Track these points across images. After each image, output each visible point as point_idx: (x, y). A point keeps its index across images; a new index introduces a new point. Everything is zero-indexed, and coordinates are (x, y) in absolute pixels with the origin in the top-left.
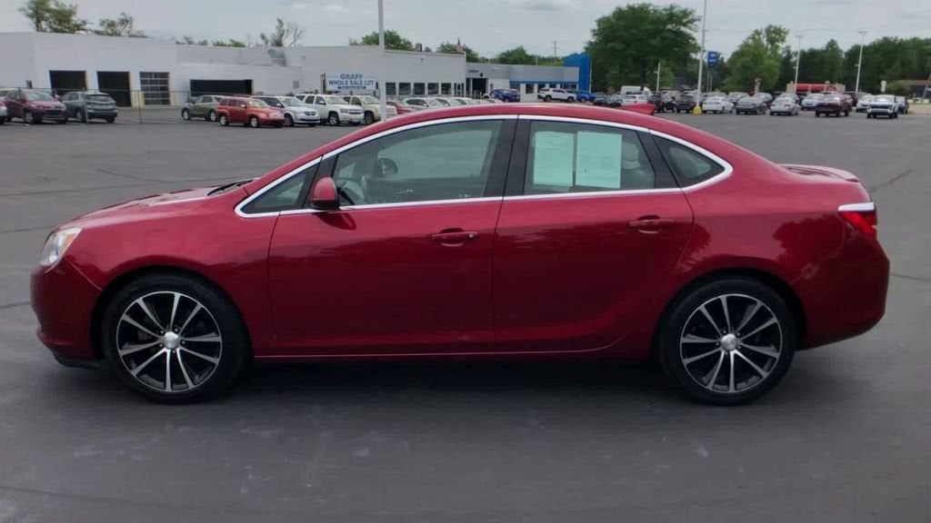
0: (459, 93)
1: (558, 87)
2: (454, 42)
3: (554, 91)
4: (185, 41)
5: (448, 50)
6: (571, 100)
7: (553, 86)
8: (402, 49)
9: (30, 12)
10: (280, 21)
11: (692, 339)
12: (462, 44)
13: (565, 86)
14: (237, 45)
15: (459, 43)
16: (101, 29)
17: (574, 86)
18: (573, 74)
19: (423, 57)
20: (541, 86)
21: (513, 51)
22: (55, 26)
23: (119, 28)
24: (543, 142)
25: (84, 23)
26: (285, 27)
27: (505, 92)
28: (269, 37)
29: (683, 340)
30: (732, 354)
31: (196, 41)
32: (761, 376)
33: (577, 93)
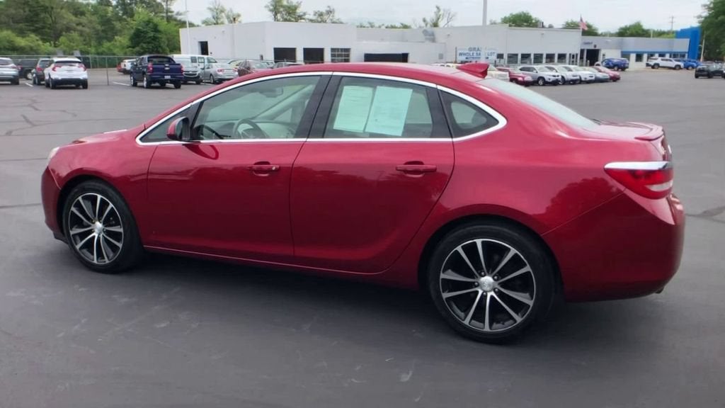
0: (573, 62)
1: (667, 56)
2: (577, 20)
3: (662, 60)
4: (368, 25)
5: (571, 26)
6: (677, 68)
7: (662, 55)
8: (532, 27)
9: (272, 8)
10: (438, 8)
11: (450, 275)
12: (584, 21)
13: (674, 55)
14: (405, 27)
15: (581, 20)
16: (314, 18)
17: (684, 56)
18: (683, 45)
19: (544, 32)
20: (651, 55)
21: (630, 26)
22: (285, 17)
23: (325, 17)
24: (350, 95)
25: (305, 14)
26: (441, 12)
27: (615, 61)
28: (428, 20)
29: (442, 276)
30: (489, 295)
31: (377, 25)
32: (515, 321)
33: (685, 61)
